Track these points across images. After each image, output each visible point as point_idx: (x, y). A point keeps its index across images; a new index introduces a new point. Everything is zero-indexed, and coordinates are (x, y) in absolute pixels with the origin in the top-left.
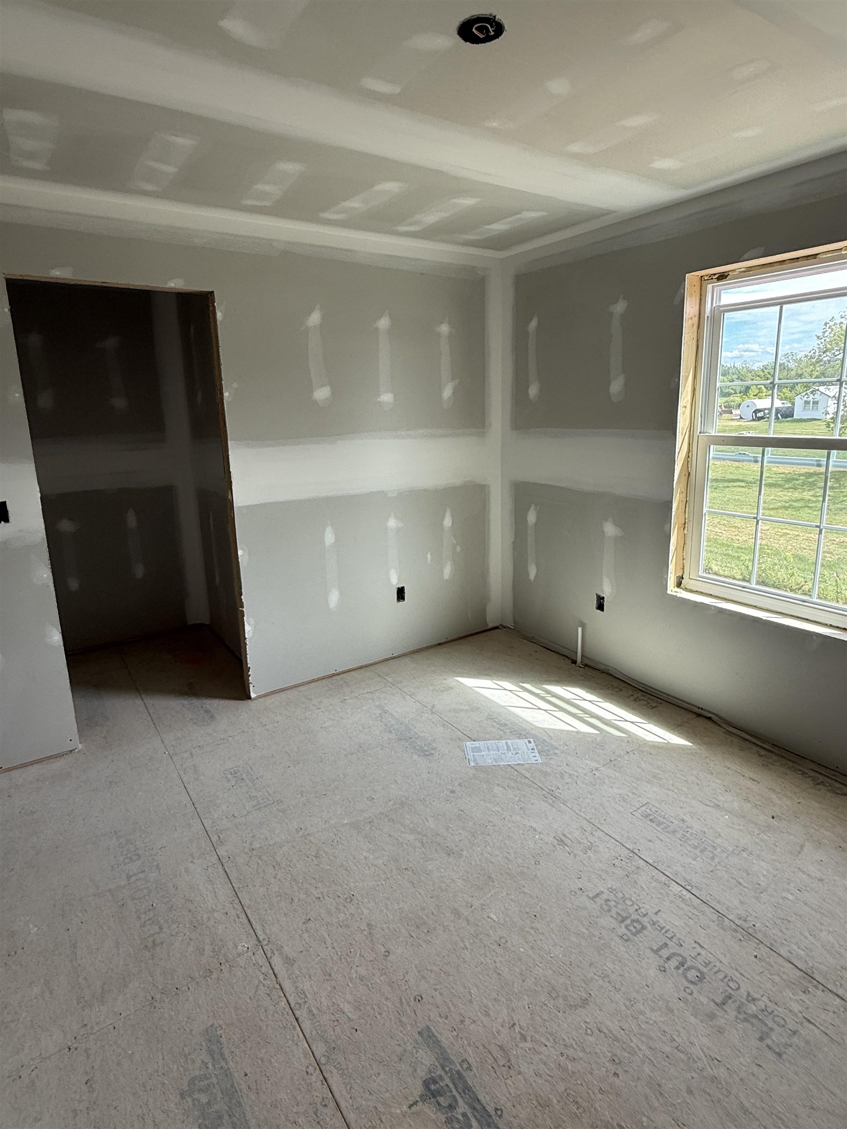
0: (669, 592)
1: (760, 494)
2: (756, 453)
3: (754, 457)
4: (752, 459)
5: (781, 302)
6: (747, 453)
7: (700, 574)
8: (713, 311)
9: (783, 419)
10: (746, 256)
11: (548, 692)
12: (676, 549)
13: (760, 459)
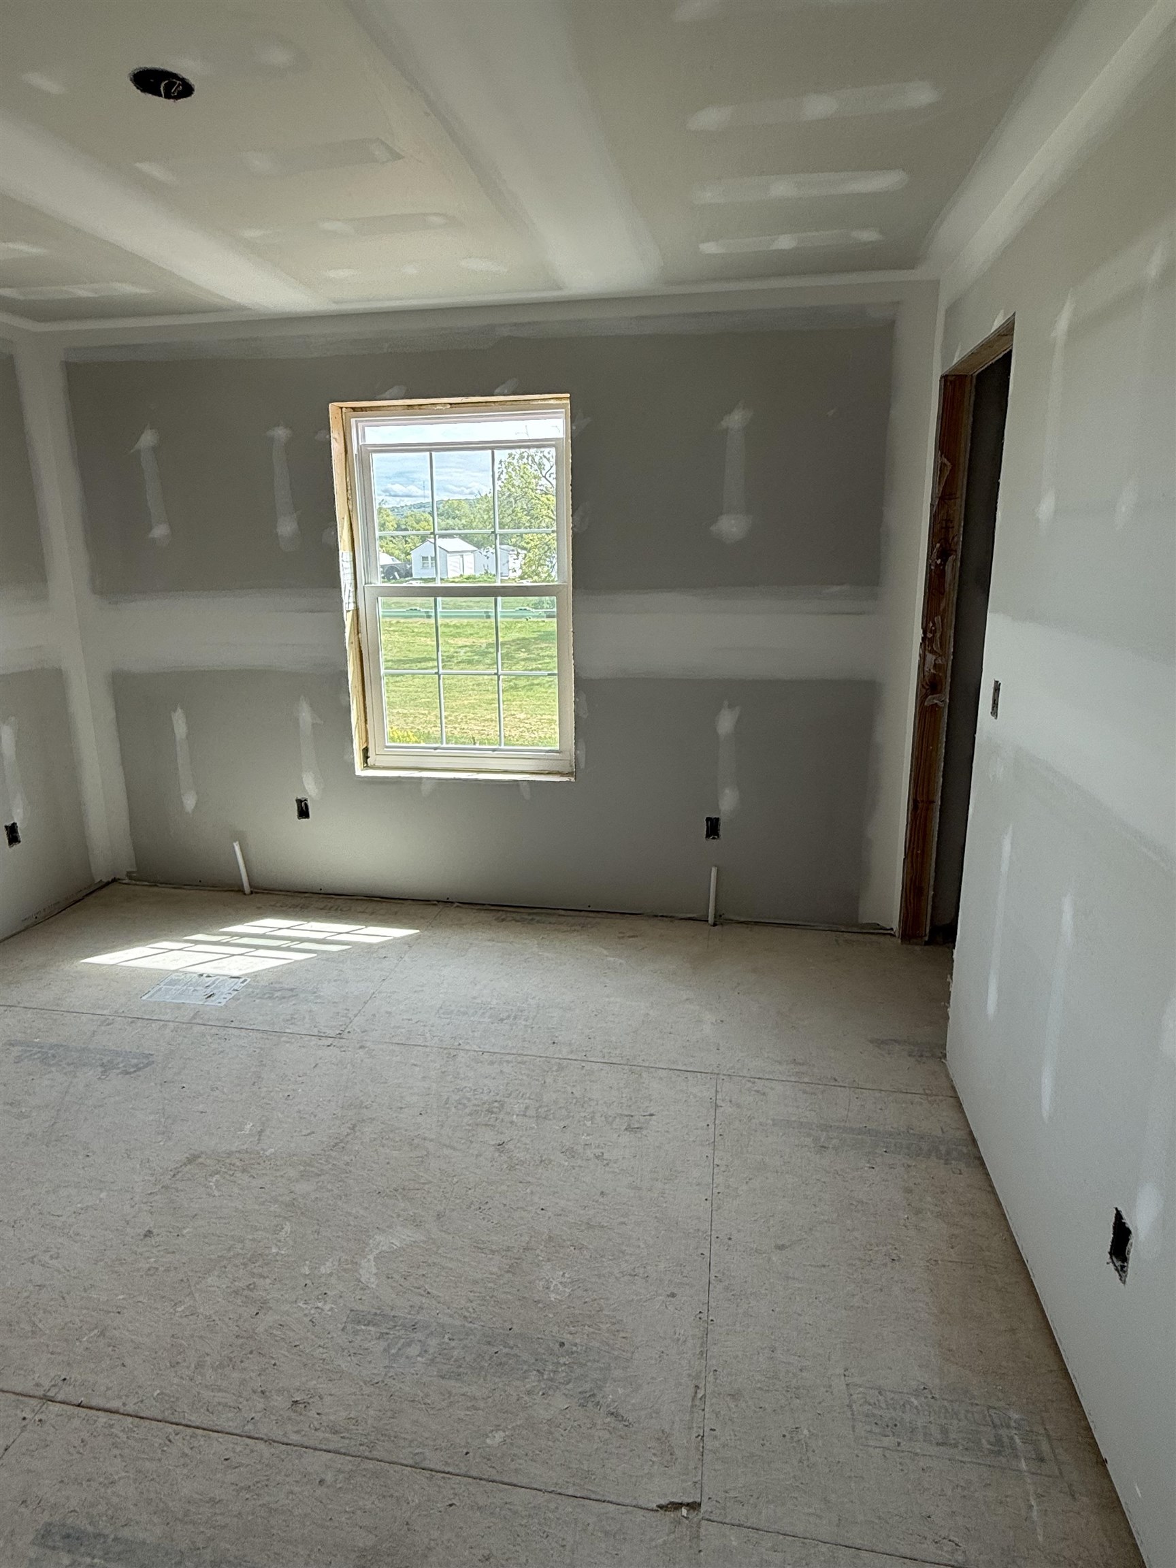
0: (357, 774)
1: (438, 651)
2: (428, 608)
3: (426, 612)
4: (425, 614)
5: (431, 448)
6: (418, 608)
7: (387, 744)
8: (360, 448)
9: (402, 579)
10: (387, 394)
11: (233, 935)
12: (357, 723)
13: (433, 614)
